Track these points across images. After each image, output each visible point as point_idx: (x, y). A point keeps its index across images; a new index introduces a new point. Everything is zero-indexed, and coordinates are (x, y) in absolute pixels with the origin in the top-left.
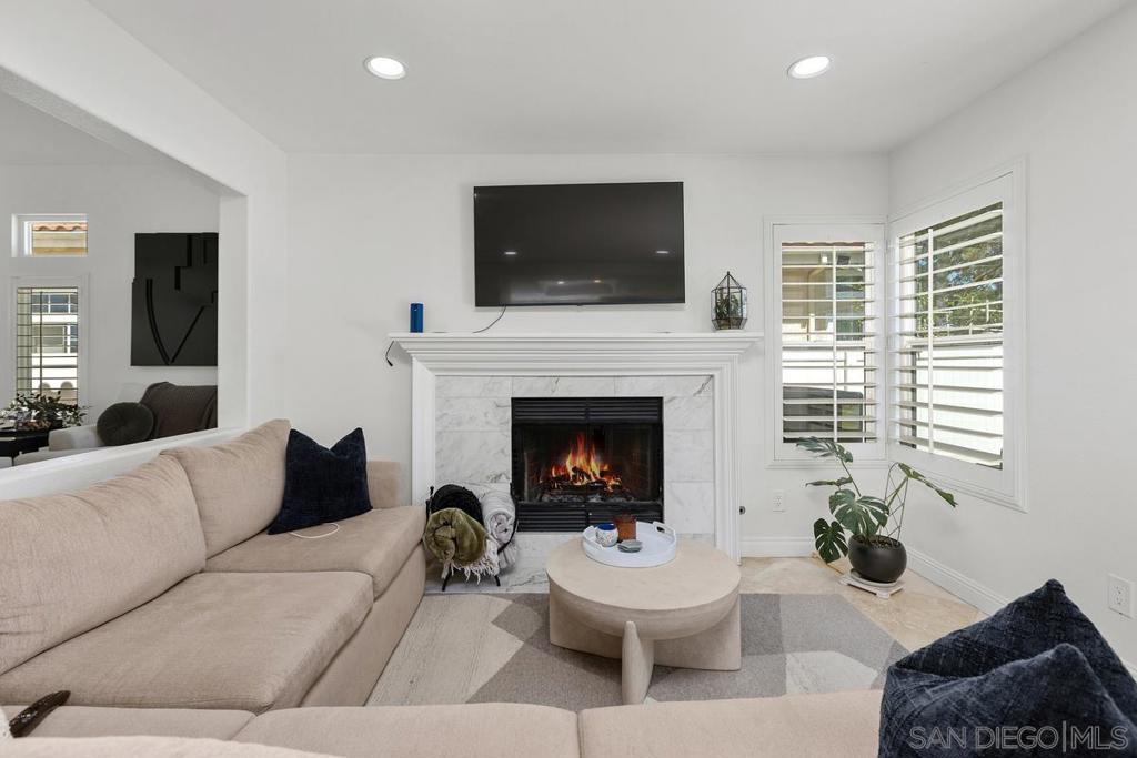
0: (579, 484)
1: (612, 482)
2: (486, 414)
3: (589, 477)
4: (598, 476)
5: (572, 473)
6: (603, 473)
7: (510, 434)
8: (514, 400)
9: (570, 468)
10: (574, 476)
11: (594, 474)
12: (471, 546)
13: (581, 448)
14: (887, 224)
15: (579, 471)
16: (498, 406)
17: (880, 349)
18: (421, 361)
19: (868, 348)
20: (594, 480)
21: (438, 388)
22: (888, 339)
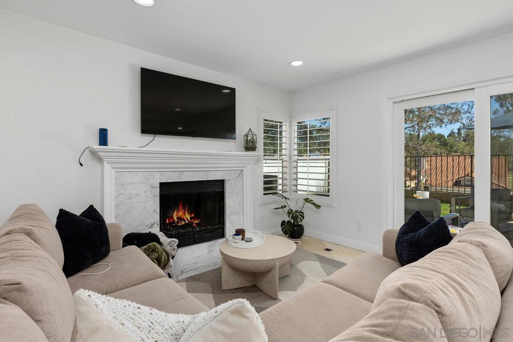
0: (180, 224)
1: (196, 222)
2: (146, 192)
3: (184, 221)
4: (189, 220)
5: (176, 220)
6: (191, 218)
7: (159, 201)
8: (161, 184)
9: (175, 218)
10: (177, 221)
11: (187, 219)
12: (165, 260)
13: (181, 207)
14: (291, 117)
15: (180, 219)
16: (152, 187)
17: (288, 159)
18: (108, 163)
19: (284, 159)
20: (187, 222)
21: (116, 179)
22: (290, 157)
